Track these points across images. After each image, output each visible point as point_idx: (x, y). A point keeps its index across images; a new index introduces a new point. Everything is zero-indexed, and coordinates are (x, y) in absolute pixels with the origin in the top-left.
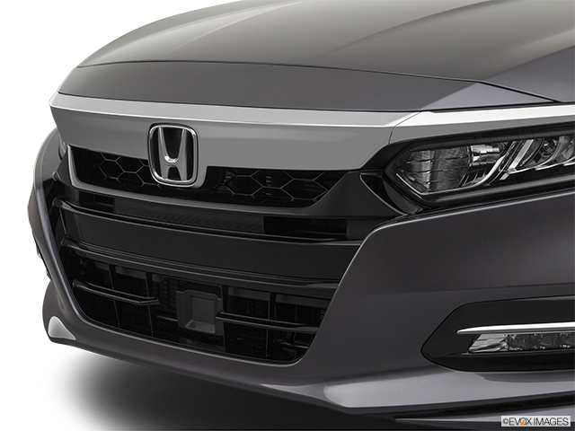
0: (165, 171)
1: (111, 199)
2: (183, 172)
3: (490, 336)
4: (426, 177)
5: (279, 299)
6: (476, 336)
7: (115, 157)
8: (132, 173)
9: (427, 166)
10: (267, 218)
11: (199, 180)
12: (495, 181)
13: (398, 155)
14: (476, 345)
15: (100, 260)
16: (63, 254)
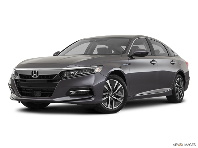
0: (34, 76)
1: (25, 80)
2: (36, 76)
3: (73, 92)
4: (66, 76)
5: (48, 90)
6: (72, 92)
7: (26, 75)
8: (29, 77)
9: (66, 74)
10: (47, 80)
11: (38, 77)
12: (73, 76)
13: (62, 73)
14: (72, 94)
15: (24, 88)
16: (18, 88)
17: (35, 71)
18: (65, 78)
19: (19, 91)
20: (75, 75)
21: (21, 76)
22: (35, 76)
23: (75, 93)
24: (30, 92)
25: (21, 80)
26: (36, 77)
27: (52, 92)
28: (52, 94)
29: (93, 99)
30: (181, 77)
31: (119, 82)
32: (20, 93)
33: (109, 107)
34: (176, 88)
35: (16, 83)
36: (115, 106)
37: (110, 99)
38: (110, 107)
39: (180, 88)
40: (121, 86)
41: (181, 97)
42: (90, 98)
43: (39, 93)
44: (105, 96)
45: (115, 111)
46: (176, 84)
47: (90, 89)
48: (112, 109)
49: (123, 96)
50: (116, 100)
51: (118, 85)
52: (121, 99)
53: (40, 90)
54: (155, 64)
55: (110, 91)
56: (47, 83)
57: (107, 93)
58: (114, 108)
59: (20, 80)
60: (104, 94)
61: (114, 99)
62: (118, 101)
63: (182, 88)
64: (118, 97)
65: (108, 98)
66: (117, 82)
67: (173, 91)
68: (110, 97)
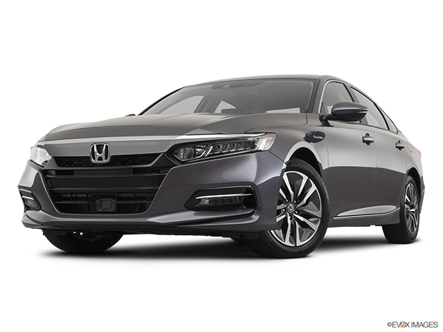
0: (97, 158)
1: (72, 171)
2: (104, 158)
3: (205, 199)
5: (137, 195)
6: (201, 199)
7: (73, 157)
9: (182, 154)
12: (204, 157)
14: (201, 203)
15: (66, 192)
16: (50, 192)
17: (99, 147)
18: (183, 163)
19: (54, 200)
20: (208, 156)
21: (59, 160)
22: (100, 159)
23: (207, 201)
24: (87, 202)
25: (58, 172)
26: (104, 161)
28: (148, 205)
29: (255, 218)
30: (413, 181)
31: (309, 178)
32: (56, 205)
33: (287, 243)
34: (406, 206)
35: (46, 179)
36: (301, 240)
37: (289, 222)
38: (291, 241)
39: (413, 207)
40: (314, 188)
41: (415, 230)
42: (248, 216)
43: (109, 204)
44: (279, 212)
45: (302, 253)
46: (406, 197)
47: (248, 191)
48: (296, 246)
49: (319, 214)
50: (303, 225)
51: (308, 186)
52: (315, 222)
53: (113, 197)
54: (371, 144)
55: (289, 200)
56: (133, 175)
57: (282, 206)
58: (299, 243)
59: (56, 171)
60: (279, 207)
61: (298, 220)
62: (308, 226)
63: (415, 209)
64: (308, 216)
65: (286, 219)
66: (305, 178)
67: (400, 215)
68: (288, 214)
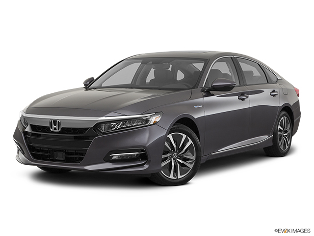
0: (53, 128)
1: (40, 134)
2: (57, 128)
3: (116, 156)
4: (103, 129)
5: (76, 152)
6: (113, 156)
7: (40, 126)
8: (45, 129)
9: (103, 127)
10: (74, 137)
11: (60, 130)
12: (116, 129)
13: (98, 125)
14: (113, 158)
15: (37, 147)
16: (28, 146)
17: (55, 122)
18: (103, 134)
19: (30, 151)
20: (119, 129)
21: (33, 127)
22: (55, 129)
23: (119, 157)
24: (49, 154)
26: (57, 130)
27: (83, 154)
28: (82, 158)
30: (287, 114)
31: (187, 136)
32: (31, 154)
33: (171, 177)
34: (279, 133)
35: (26, 138)
36: (181, 175)
37: (173, 164)
38: (174, 176)
39: (286, 132)
40: (190, 142)
41: (287, 147)
42: (142, 165)
43: (61, 156)
44: (166, 159)
45: (184, 182)
46: (279, 127)
47: (142, 151)
48: (177, 179)
49: (194, 158)
50: (182, 165)
51: (186, 141)
52: (191, 163)
53: (63, 151)
54: (246, 100)
55: (174, 150)
56: (74, 140)
57: (169, 155)
58: (179, 177)
59: (32, 133)
60: (164, 156)
61: (179, 162)
62: (186, 166)
63: (288, 133)
64: (186, 160)
65: (171, 162)
66: (184, 136)
67: (273, 139)
68: (174, 160)
